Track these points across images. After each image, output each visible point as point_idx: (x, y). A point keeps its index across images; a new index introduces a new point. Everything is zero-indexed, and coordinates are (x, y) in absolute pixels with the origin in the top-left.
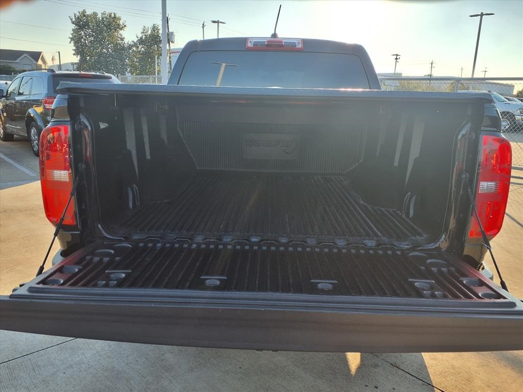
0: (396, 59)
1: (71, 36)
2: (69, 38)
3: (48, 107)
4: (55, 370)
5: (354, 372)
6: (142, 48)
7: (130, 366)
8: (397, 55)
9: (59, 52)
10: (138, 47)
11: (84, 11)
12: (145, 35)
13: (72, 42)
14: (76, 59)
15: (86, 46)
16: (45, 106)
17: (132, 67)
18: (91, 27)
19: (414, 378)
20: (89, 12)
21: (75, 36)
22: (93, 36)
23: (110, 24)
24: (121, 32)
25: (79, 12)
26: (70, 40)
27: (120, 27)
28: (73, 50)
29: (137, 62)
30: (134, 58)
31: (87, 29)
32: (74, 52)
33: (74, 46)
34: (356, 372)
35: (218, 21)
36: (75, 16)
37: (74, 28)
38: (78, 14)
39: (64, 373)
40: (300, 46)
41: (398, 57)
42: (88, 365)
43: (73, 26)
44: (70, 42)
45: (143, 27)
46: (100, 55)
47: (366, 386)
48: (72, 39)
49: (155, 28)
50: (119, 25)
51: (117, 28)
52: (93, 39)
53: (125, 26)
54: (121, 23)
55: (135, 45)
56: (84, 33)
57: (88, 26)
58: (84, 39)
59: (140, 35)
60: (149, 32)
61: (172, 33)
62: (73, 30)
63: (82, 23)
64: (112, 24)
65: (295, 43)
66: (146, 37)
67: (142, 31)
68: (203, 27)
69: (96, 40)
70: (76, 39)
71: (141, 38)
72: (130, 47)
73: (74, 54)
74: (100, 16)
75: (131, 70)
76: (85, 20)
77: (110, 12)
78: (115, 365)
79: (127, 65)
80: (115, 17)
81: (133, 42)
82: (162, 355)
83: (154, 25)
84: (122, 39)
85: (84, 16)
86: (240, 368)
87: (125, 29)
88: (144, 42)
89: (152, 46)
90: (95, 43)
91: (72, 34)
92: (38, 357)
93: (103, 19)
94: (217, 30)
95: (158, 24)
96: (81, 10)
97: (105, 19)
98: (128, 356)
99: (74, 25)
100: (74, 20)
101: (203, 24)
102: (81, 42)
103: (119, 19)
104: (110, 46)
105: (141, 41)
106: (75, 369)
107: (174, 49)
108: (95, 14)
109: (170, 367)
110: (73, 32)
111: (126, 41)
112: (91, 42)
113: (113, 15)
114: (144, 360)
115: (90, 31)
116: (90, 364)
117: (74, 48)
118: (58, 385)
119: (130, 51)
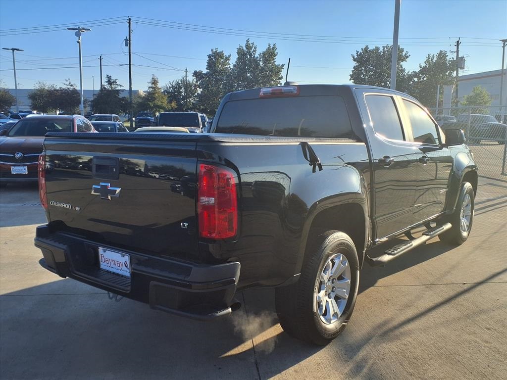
1: (352, 73)
10: (419, 78)
11: (367, 47)
12: (429, 64)
13: (353, 79)
20: (371, 48)
21: (355, 73)
22: (373, 70)
24: (402, 63)
25: (362, 49)
26: (350, 77)
27: (402, 58)
31: (367, 64)
36: (357, 53)
38: (360, 51)
43: (355, 64)
44: (350, 80)
45: (427, 56)
48: (352, 76)
49: (441, 55)
50: (401, 56)
53: (408, 57)
54: (404, 55)
55: (416, 75)
56: (365, 69)
57: (370, 61)
58: (365, 75)
59: (423, 65)
60: (435, 59)
61: (462, 58)
62: (354, 67)
63: (363, 59)
66: (430, 66)
67: (426, 59)
69: (376, 74)
70: (357, 76)
71: (425, 67)
72: (410, 77)
74: (381, 49)
76: (366, 56)
81: (415, 72)
83: (441, 51)
84: (403, 71)
85: (367, 52)
87: (408, 60)
88: (427, 71)
91: (353, 71)
93: (384, 52)
95: (445, 50)
96: (364, 47)
97: (386, 53)
100: (356, 57)
103: (402, 50)
105: (424, 70)
107: (463, 76)
108: (377, 49)
110: (354, 69)
111: (406, 72)
115: (371, 65)
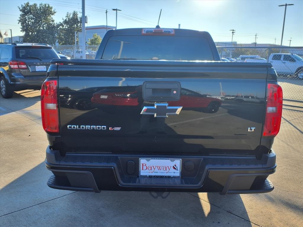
0: (233, 33)
1: (19, 19)
2: (18, 20)
3: (12, 67)
4: (39, 217)
5: (207, 215)
6: (66, 27)
7: (81, 215)
8: (233, 30)
9: (11, 30)
10: (63, 26)
11: (28, 3)
12: (68, 18)
13: (20, 23)
14: (23, 34)
15: (29, 25)
16: (10, 66)
17: (59, 39)
18: (32, 13)
19: (240, 218)
20: (31, 4)
21: (22, 19)
22: (34, 19)
23: (45, 12)
24: (52, 16)
25: (25, 4)
26: (18, 21)
27: (52, 13)
28: (20, 28)
29: (62, 36)
30: (61, 33)
31: (30, 14)
32: (21, 30)
33: (21, 26)
34: (208, 216)
35: (117, 9)
36: (22, 6)
37: (21, 14)
39: (45, 218)
40: (173, 33)
41: (234, 31)
42: (57, 214)
44: (19, 23)
45: (67, 13)
46: (39, 31)
47: (213, 222)
48: (20, 21)
49: (75, 14)
50: (51, 12)
51: (50, 14)
52: (34, 21)
53: (55, 12)
54: (53, 11)
55: (61, 25)
56: (28, 17)
57: (31, 12)
58: (28, 21)
59: (65, 18)
60: (71, 16)
61: (86, 17)
62: (21, 15)
63: (26, 10)
64: (47, 11)
65: (170, 31)
66: (69, 19)
67: (66, 15)
68: (106, 13)
69: (36, 22)
70: (23, 21)
71: (66, 20)
72: (58, 26)
73: (21, 31)
74: (38, 6)
75: (59, 41)
76: (28, 9)
77: (45, 3)
78: (72, 214)
79: (56, 37)
80: (49, 7)
81: (60, 23)
82: (98, 208)
83: (74, 11)
84: (53, 21)
85: (28, 6)
86: (143, 214)
87: (55, 14)
88: (68, 22)
89: (73, 25)
90: (35, 24)
91: (20, 18)
92: (28, 211)
93: (40, 7)
94: (116, 15)
95: (77, 11)
97: (42, 8)
98: (79, 210)
99: (22, 12)
100: (21, 9)
101: (106, 11)
102: (26, 23)
103: (51, 8)
104: (45, 25)
105: (66, 22)
106: (51, 216)
107: (87, 27)
108: (35, 5)
109: (103, 215)
110: (20, 17)
111: (55, 22)
112: (32, 23)
113: (47, 6)
114: (88, 211)
115: (32, 16)
116: (58, 213)
117: (21, 27)
118: (42, 224)
119: (58, 28)
